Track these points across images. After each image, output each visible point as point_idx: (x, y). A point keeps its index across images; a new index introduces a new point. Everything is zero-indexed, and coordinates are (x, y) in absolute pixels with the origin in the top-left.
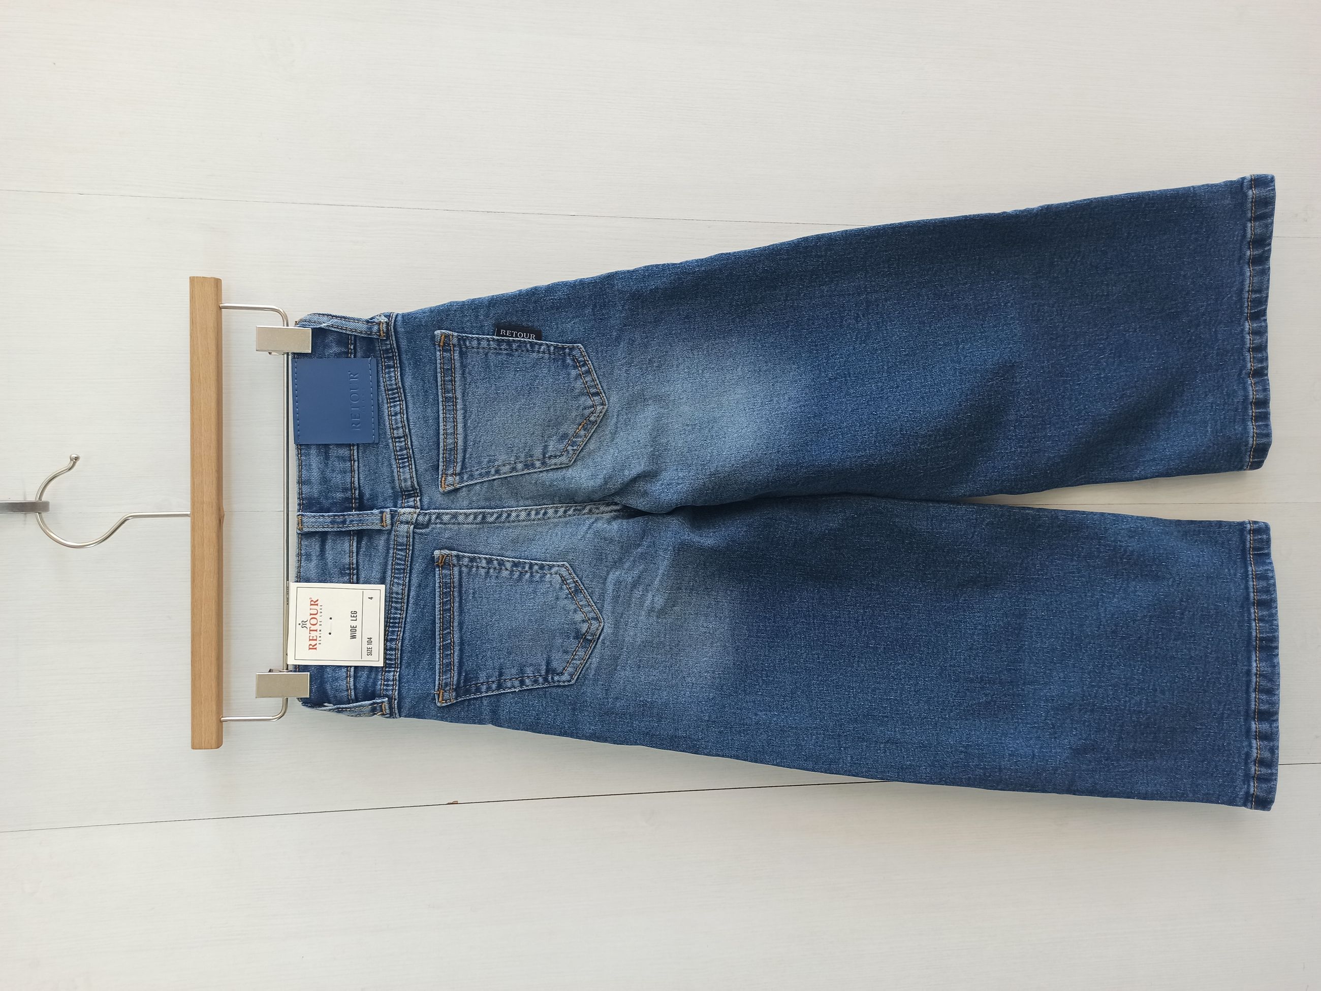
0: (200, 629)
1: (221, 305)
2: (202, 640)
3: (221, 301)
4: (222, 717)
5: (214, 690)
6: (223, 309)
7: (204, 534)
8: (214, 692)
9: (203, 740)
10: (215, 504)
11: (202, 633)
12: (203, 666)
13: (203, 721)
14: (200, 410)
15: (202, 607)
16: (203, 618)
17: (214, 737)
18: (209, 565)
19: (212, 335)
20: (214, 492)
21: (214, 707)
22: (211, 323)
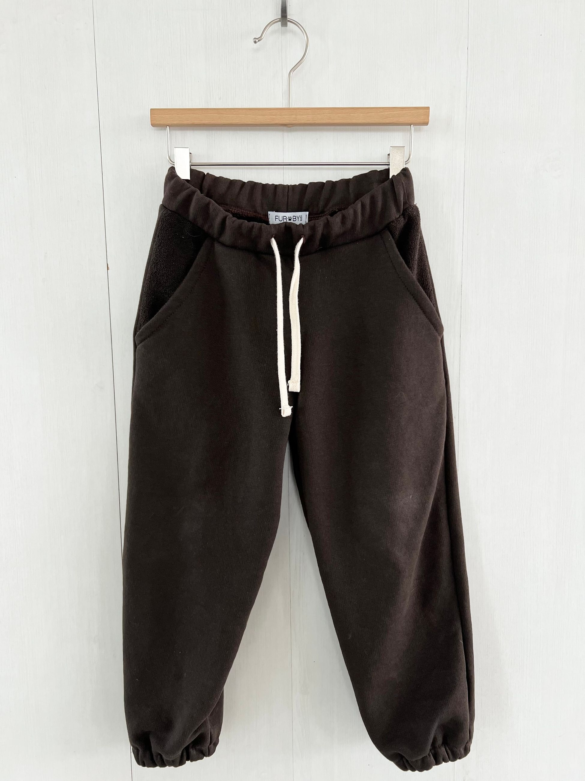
0: (222, 114)
1: (412, 125)
2: (215, 115)
3: (415, 125)
4: (169, 127)
5: (186, 122)
6: (410, 126)
7: (278, 116)
8: (185, 122)
9: (156, 116)
10: (295, 122)
11: (219, 115)
12: (200, 115)
13: (167, 116)
14: (351, 113)
15: (234, 114)
16: (228, 115)
17: (158, 122)
18: (260, 119)
19: (395, 120)
20: (303, 122)
21: (175, 122)
22: (402, 120)
